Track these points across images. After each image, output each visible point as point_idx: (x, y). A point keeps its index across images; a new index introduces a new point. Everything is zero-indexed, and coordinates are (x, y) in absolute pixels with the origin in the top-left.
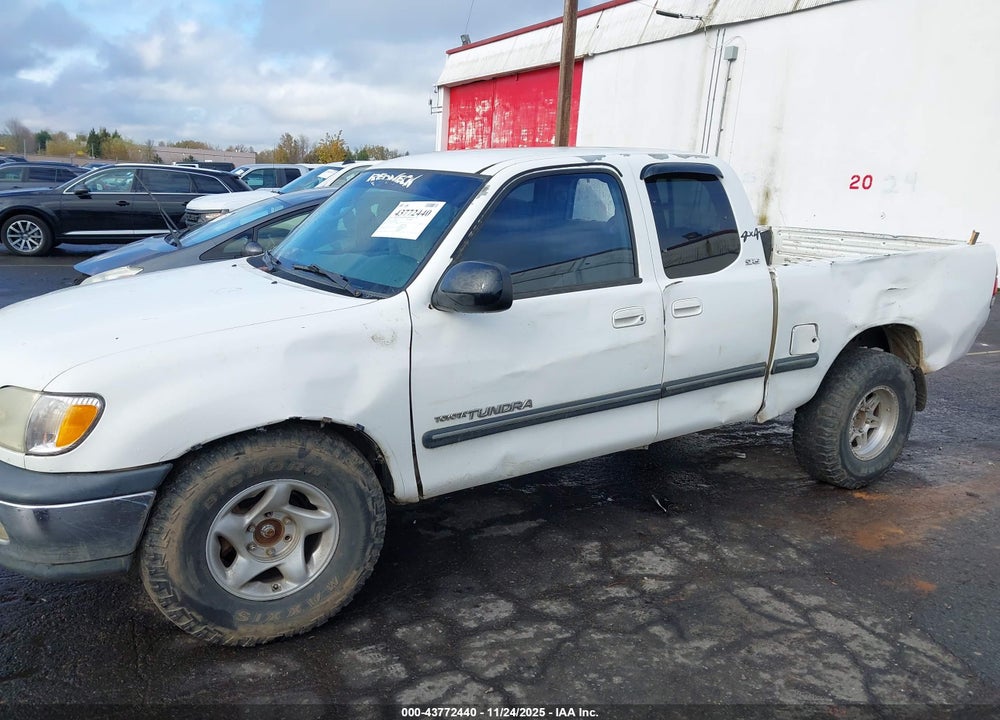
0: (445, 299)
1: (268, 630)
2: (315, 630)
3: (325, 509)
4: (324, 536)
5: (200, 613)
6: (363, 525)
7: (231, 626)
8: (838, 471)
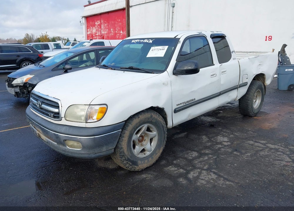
0: (177, 72)
1: (145, 165)
2: (154, 164)
3: (154, 131)
4: (154, 139)
5: (131, 162)
6: (163, 134)
7: (137, 165)
8: (251, 112)
